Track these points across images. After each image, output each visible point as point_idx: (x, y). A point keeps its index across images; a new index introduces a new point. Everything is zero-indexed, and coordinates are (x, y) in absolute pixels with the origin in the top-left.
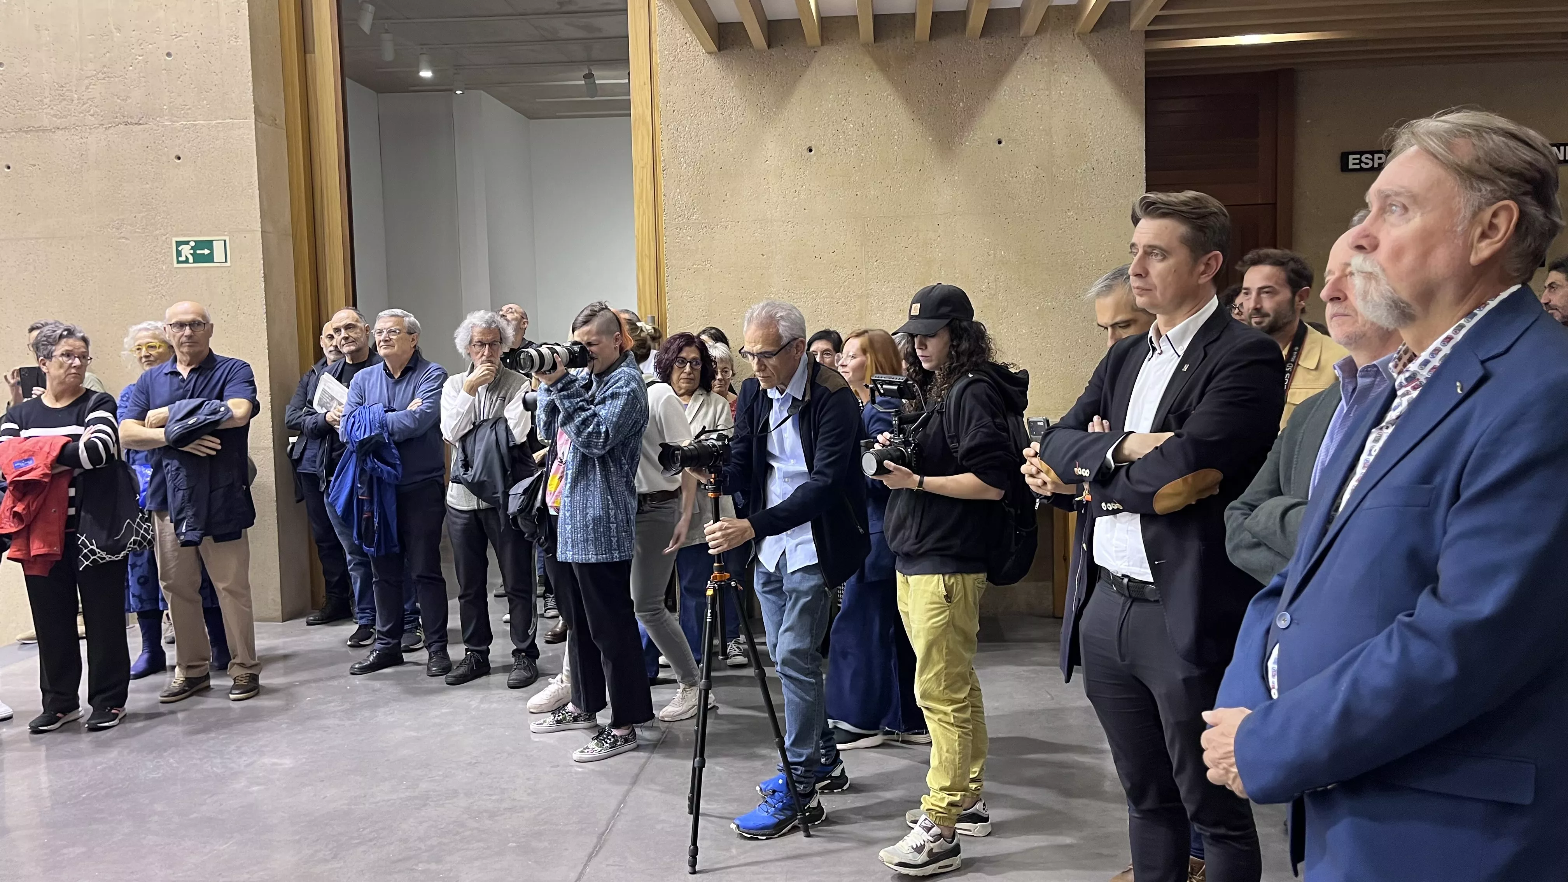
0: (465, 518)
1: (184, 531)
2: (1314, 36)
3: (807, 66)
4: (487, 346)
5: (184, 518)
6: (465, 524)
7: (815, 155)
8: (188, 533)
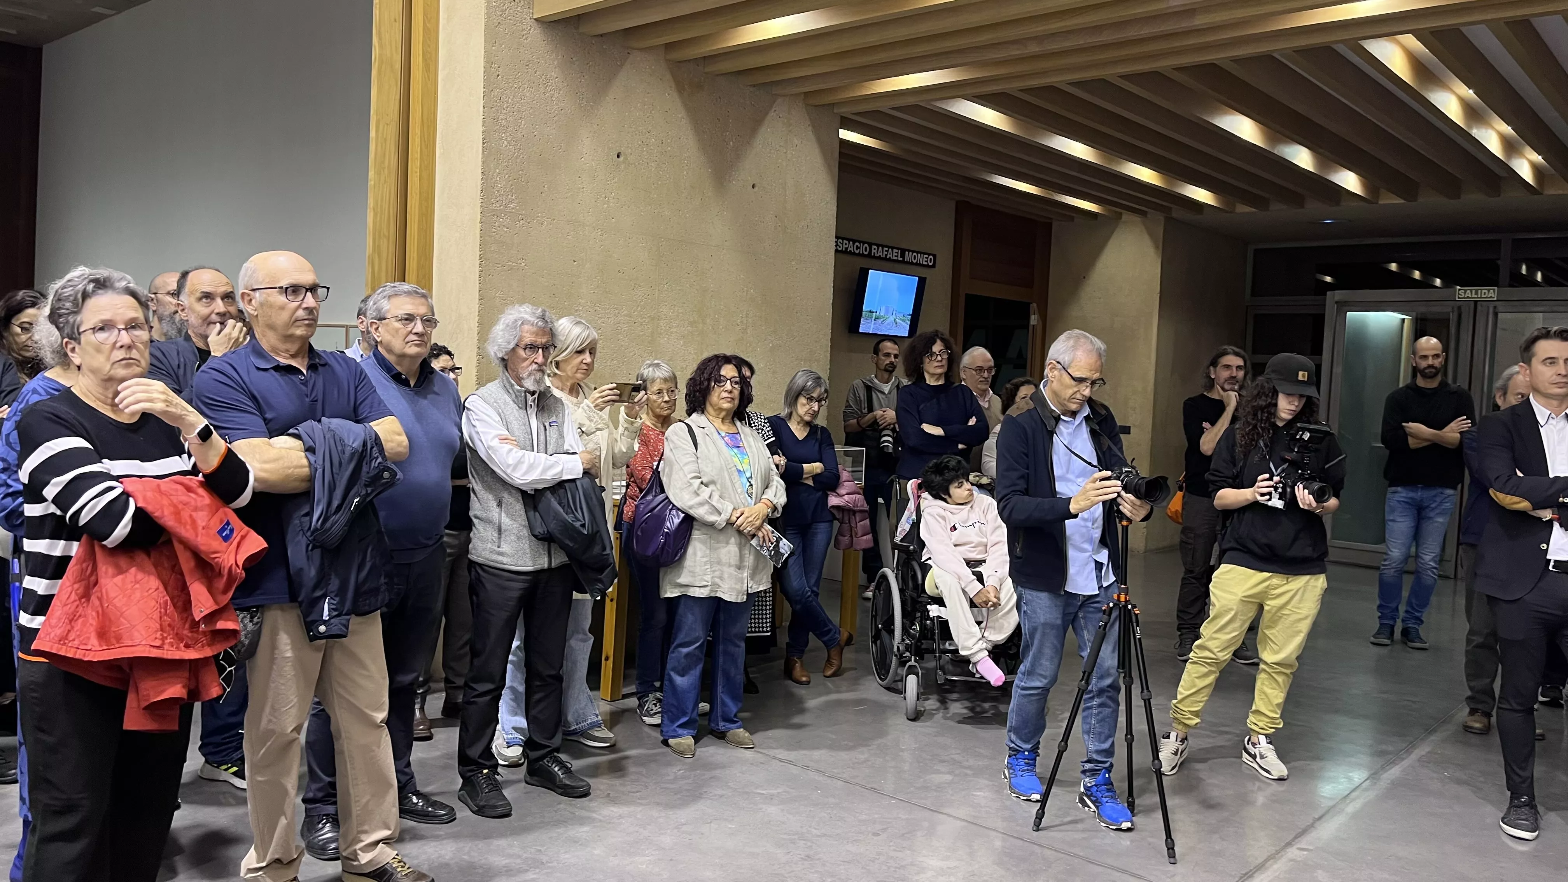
0: (524, 581)
1: (326, 617)
2: (866, 141)
3: (621, 66)
4: (540, 350)
5: (324, 596)
6: (525, 589)
7: (623, 162)
8: (332, 621)
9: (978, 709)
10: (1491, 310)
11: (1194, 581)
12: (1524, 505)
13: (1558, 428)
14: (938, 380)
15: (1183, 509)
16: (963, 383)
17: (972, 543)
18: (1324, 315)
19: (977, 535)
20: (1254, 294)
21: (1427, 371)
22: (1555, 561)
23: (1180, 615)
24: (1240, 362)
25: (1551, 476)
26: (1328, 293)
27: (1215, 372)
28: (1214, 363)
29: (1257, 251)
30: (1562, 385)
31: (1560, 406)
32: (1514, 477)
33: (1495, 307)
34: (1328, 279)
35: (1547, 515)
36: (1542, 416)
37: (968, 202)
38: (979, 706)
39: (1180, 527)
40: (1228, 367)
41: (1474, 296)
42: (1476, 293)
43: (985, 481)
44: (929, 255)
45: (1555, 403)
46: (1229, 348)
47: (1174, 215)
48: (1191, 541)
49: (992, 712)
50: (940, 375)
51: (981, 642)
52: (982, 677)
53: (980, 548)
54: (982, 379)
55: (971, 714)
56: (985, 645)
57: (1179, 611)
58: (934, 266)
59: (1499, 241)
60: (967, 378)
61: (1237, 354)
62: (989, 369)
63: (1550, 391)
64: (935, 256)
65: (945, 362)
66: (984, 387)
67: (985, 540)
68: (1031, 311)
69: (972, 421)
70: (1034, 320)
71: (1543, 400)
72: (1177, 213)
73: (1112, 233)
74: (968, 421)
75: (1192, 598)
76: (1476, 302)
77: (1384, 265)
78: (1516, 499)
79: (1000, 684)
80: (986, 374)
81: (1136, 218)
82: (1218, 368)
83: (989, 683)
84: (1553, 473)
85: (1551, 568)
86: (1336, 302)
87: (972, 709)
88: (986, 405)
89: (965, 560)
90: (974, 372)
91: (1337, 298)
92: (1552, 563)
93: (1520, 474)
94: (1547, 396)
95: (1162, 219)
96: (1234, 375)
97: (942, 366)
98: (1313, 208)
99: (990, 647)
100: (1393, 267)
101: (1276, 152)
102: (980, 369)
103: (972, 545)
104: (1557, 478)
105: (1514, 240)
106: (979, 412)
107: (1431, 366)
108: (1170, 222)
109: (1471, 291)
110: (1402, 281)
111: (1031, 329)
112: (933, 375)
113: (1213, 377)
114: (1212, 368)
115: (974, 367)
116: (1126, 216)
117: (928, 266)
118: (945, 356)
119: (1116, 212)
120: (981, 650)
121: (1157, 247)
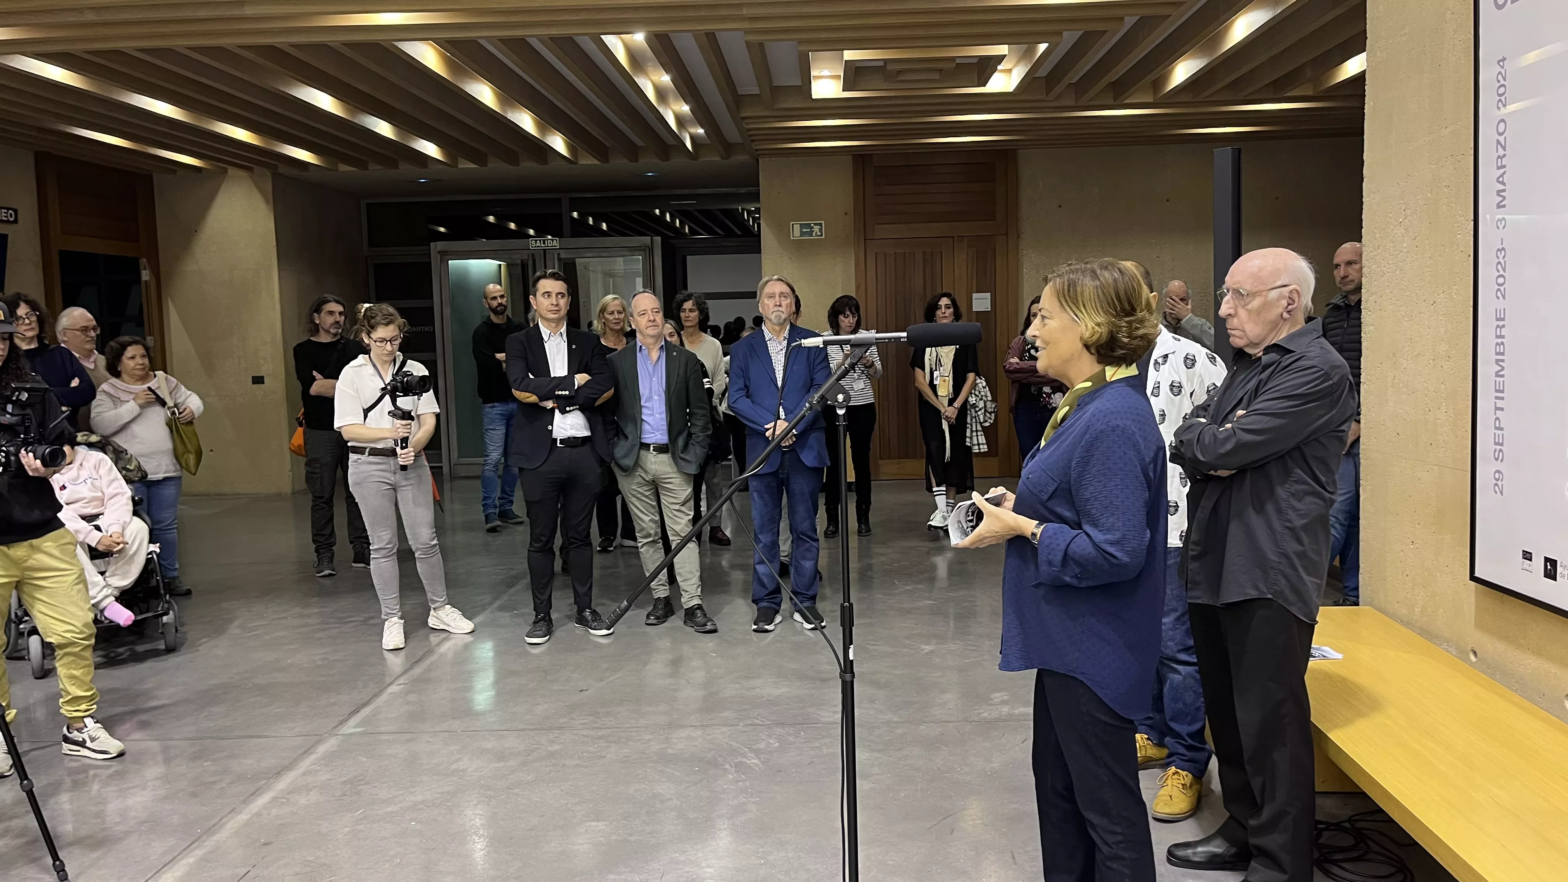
9: (112, 655)
10: (556, 256)
11: (324, 506)
12: (533, 398)
13: (556, 342)
14: (29, 343)
15: (305, 443)
16: (63, 345)
17: (85, 498)
18: (430, 263)
19: (90, 490)
20: (371, 244)
21: (498, 309)
22: (560, 440)
23: (316, 538)
24: (341, 309)
25: (552, 376)
26: (432, 244)
27: (320, 318)
28: (318, 310)
29: (368, 205)
30: (555, 312)
31: (556, 327)
32: (527, 379)
33: (559, 254)
34: (442, 229)
35: (550, 404)
36: (546, 333)
37: (49, 153)
38: (113, 652)
39: (304, 460)
40: (331, 313)
41: (543, 245)
42: (544, 243)
43: (94, 438)
44: (8, 209)
45: (553, 325)
46: (330, 297)
47: (280, 171)
48: (317, 471)
49: (128, 653)
50: (32, 338)
51: (106, 589)
52: (111, 622)
53: (95, 503)
54: (88, 339)
55: (104, 660)
56: (110, 591)
57: (314, 535)
58: (15, 221)
59: (560, 199)
60: (66, 340)
61: (338, 302)
62: (94, 329)
63: (547, 317)
64: (15, 211)
65: (34, 325)
66: (88, 346)
67: (100, 494)
68: (142, 266)
69: (75, 383)
70: (145, 275)
71: (546, 323)
72: (283, 169)
73: (220, 186)
74: (70, 383)
75: (324, 521)
76: (545, 250)
77: (483, 218)
78: (528, 394)
79: (130, 623)
80: (93, 334)
81: (242, 173)
82: (322, 314)
83: (119, 625)
84: (554, 374)
85: (558, 445)
86: (439, 252)
87: (104, 656)
88: (92, 366)
89: (80, 516)
90: (78, 333)
91: (439, 249)
92: (558, 442)
93: (531, 377)
94: (547, 320)
95: (269, 175)
96: (338, 320)
97: (32, 329)
98: (406, 169)
99: (116, 593)
100: (491, 219)
101: (356, 121)
102: (85, 329)
103: (86, 501)
104: (554, 377)
105: (571, 199)
106: (82, 373)
107: (500, 305)
108: (277, 177)
109: (540, 241)
110: (499, 232)
111: (143, 286)
112: (23, 339)
113: (317, 322)
114: (315, 314)
115: (78, 327)
116: (232, 171)
117: (8, 222)
118: (34, 318)
119: (222, 168)
120: (106, 597)
121: (267, 202)
